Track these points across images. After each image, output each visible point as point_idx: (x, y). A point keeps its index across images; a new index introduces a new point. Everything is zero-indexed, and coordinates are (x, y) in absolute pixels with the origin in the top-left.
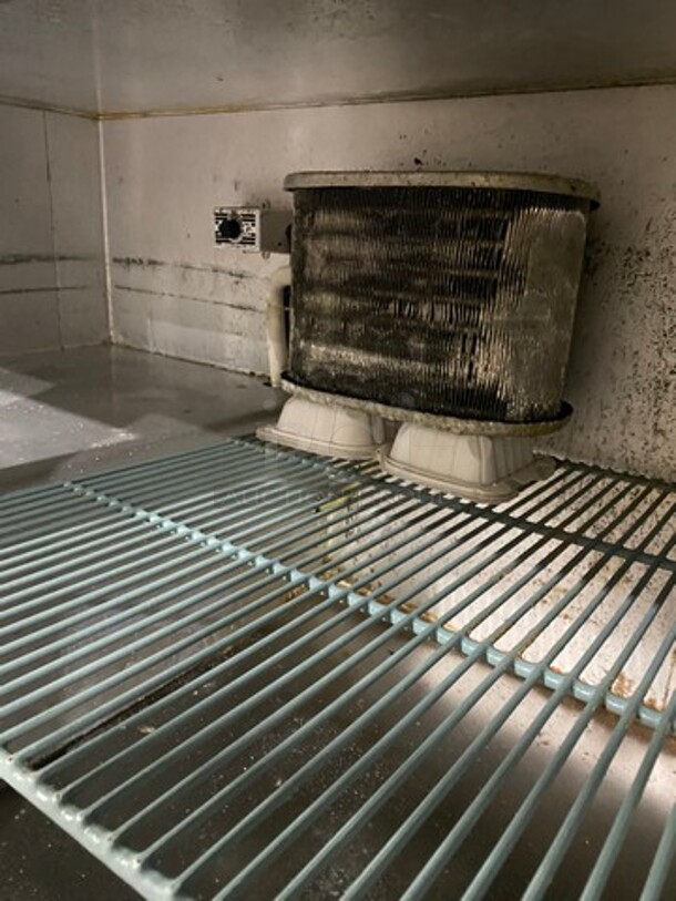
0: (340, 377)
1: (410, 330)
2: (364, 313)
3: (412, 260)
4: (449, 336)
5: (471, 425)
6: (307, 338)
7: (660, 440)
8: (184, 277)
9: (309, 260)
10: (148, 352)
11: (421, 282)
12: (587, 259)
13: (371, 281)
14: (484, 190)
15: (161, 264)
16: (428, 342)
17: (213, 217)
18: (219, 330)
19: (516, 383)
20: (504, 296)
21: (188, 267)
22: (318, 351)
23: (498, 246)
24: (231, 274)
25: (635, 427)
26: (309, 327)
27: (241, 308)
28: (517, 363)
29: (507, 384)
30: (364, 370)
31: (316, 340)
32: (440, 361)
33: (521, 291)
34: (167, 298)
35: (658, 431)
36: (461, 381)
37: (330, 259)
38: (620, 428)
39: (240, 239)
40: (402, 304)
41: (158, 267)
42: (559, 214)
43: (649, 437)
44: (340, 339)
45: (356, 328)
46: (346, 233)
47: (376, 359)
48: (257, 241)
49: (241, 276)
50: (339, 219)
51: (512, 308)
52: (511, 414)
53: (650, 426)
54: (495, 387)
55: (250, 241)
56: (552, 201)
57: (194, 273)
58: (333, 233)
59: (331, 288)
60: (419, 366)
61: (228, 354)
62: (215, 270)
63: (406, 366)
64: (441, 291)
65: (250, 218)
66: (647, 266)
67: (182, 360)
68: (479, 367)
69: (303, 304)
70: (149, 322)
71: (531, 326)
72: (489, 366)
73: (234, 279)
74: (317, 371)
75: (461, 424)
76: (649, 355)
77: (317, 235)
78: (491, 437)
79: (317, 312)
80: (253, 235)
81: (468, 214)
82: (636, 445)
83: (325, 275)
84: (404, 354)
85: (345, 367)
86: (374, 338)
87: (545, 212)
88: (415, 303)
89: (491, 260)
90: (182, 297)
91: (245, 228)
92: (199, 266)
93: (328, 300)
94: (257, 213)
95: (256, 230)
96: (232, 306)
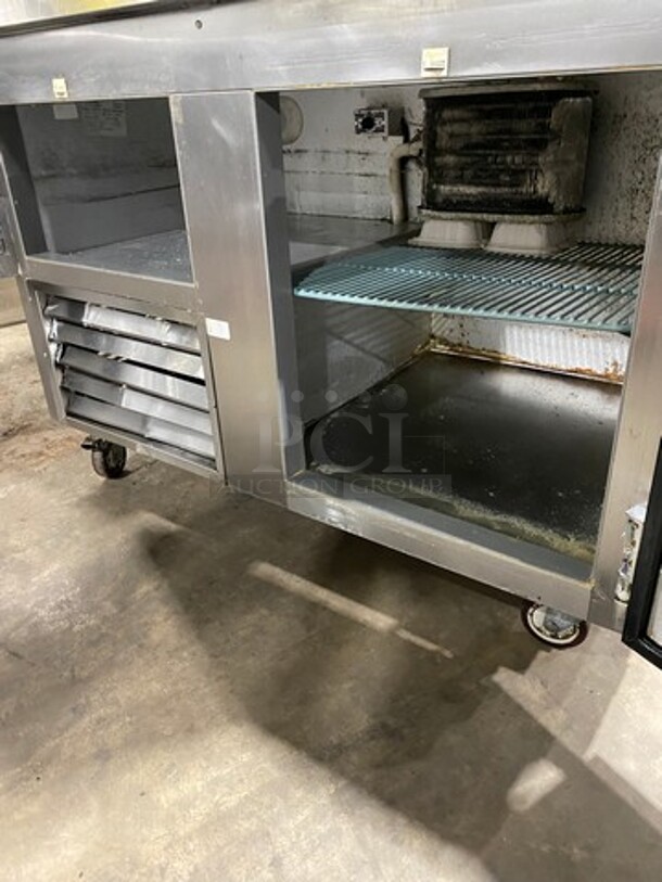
0: (458, 202)
1: (502, 171)
2: (473, 163)
3: (500, 132)
4: (523, 171)
5: (536, 218)
6: (438, 183)
7: (634, 223)
8: (323, 159)
9: (439, 137)
10: (296, 214)
11: (506, 144)
12: (592, 123)
13: (477, 146)
14: (540, 92)
15: (306, 151)
16: (510, 176)
17: (354, 117)
18: (351, 192)
19: (558, 194)
20: (551, 148)
21: (325, 152)
22: (445, 189)
23: (547, 121)
24: (359, 153)
25: (621, 218)
26: (440, 176)
27: (366, 175)
28: (558, 182)
29: (554, 194)
30: (474, 196)
31: (444, 184)
32: (518, 185)
33: (559, 144)
34: (311, 174)
35: (633, 218)
36: (531, 195)
37: (451, 136)
38: (612, 219)
39: (374, 129)
40: (497, 156)
41: (304, 155)
42: (579, 100)
43: (628, 222)
44: (460, 180)
45: (468, 173)
46: (462, 120)
47: (480, 189)
48: (386, 130)
49: (367, 154)
50: (457, 113)
51: (555, 153)
52: (556, 210)
53: (629, 216)
54: (548, 196)
55: (381, 130)
56: (575, 94)
57: (332, 156)
58: (453, 121)
59: (452, 152)
60: (506, 190)
61: (357, 208)
62: (348, 152)
63: (499, 191)
64: (518, 148)
65: (381, 115)
66: (625, 124)
67: (323, 216)
68: (539, 186)
69: (434, 164)
70: (296, 193)
71: (566, 162)
72: (544, 185)
73: (361, 157)
74: (444, 201)
75: (531, 218)
76: (627, 175)
77: (444, 123)
78: (546, 224)
79: (445, 166)
80: (383, 126)
81: (531, 105)
82: (621, 228)
83: (449, 145)
84: (498, 185)
85: (462, 196)
86: (480, 177)
87: (571, 100)
88: (505, 156)
89: (544, 128)
90: (322, 173)
91: (377, 122)
92: (335, 150)
93: (450, 159)
94: (385, 112)
95: (385, 123)
96: (361, 175)
